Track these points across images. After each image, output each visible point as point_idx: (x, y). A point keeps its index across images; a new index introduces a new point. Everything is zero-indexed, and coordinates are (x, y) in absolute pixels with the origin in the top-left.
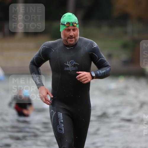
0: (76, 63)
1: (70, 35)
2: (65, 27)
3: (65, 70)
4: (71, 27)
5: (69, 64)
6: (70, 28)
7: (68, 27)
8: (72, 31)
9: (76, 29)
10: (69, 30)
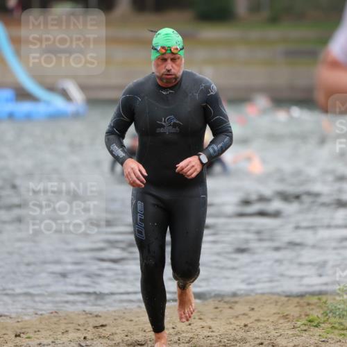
0: (177, 122)
1: (167, 69)
2: (158, 55)
3: (158, 132)
4: (168, 56)
5: (165, 122)
6: (166, 57)
7: (163, 54)
8: (169, 61)
9: (179, 58)
10: (165, 60)
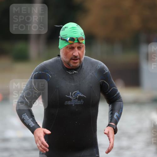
0: (82, 95)
1: (74, 56)
3: (66, 104)
5: (72, 96)
8: (76, 49)
10: (72, 48)
